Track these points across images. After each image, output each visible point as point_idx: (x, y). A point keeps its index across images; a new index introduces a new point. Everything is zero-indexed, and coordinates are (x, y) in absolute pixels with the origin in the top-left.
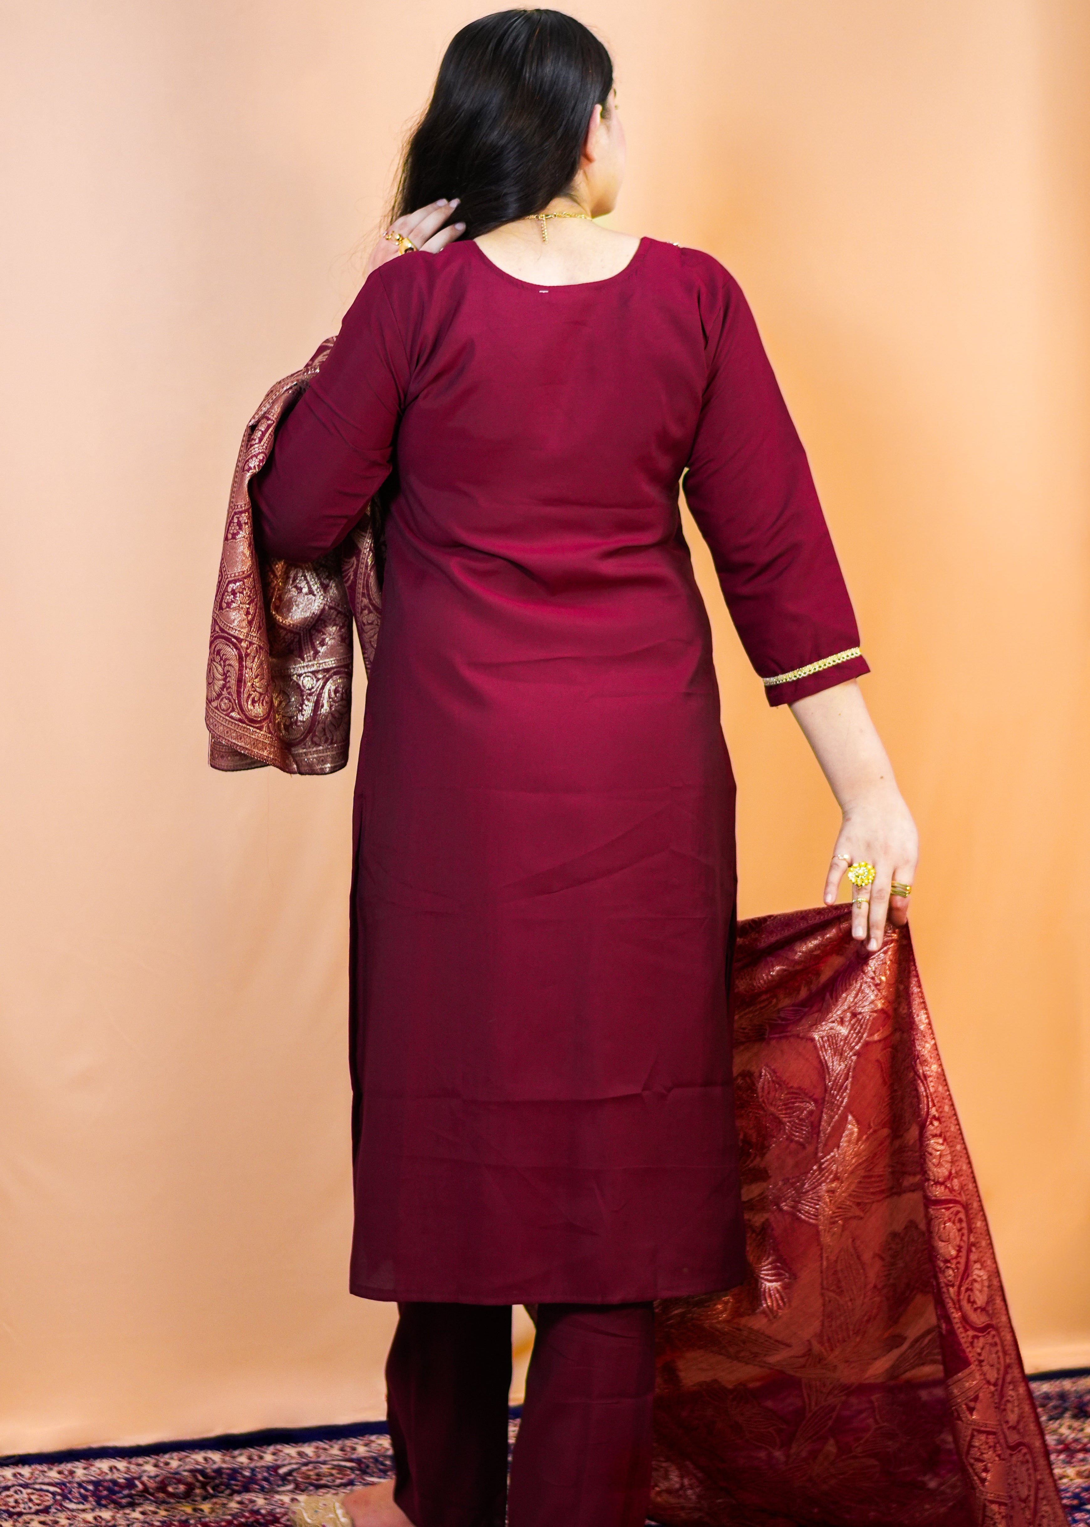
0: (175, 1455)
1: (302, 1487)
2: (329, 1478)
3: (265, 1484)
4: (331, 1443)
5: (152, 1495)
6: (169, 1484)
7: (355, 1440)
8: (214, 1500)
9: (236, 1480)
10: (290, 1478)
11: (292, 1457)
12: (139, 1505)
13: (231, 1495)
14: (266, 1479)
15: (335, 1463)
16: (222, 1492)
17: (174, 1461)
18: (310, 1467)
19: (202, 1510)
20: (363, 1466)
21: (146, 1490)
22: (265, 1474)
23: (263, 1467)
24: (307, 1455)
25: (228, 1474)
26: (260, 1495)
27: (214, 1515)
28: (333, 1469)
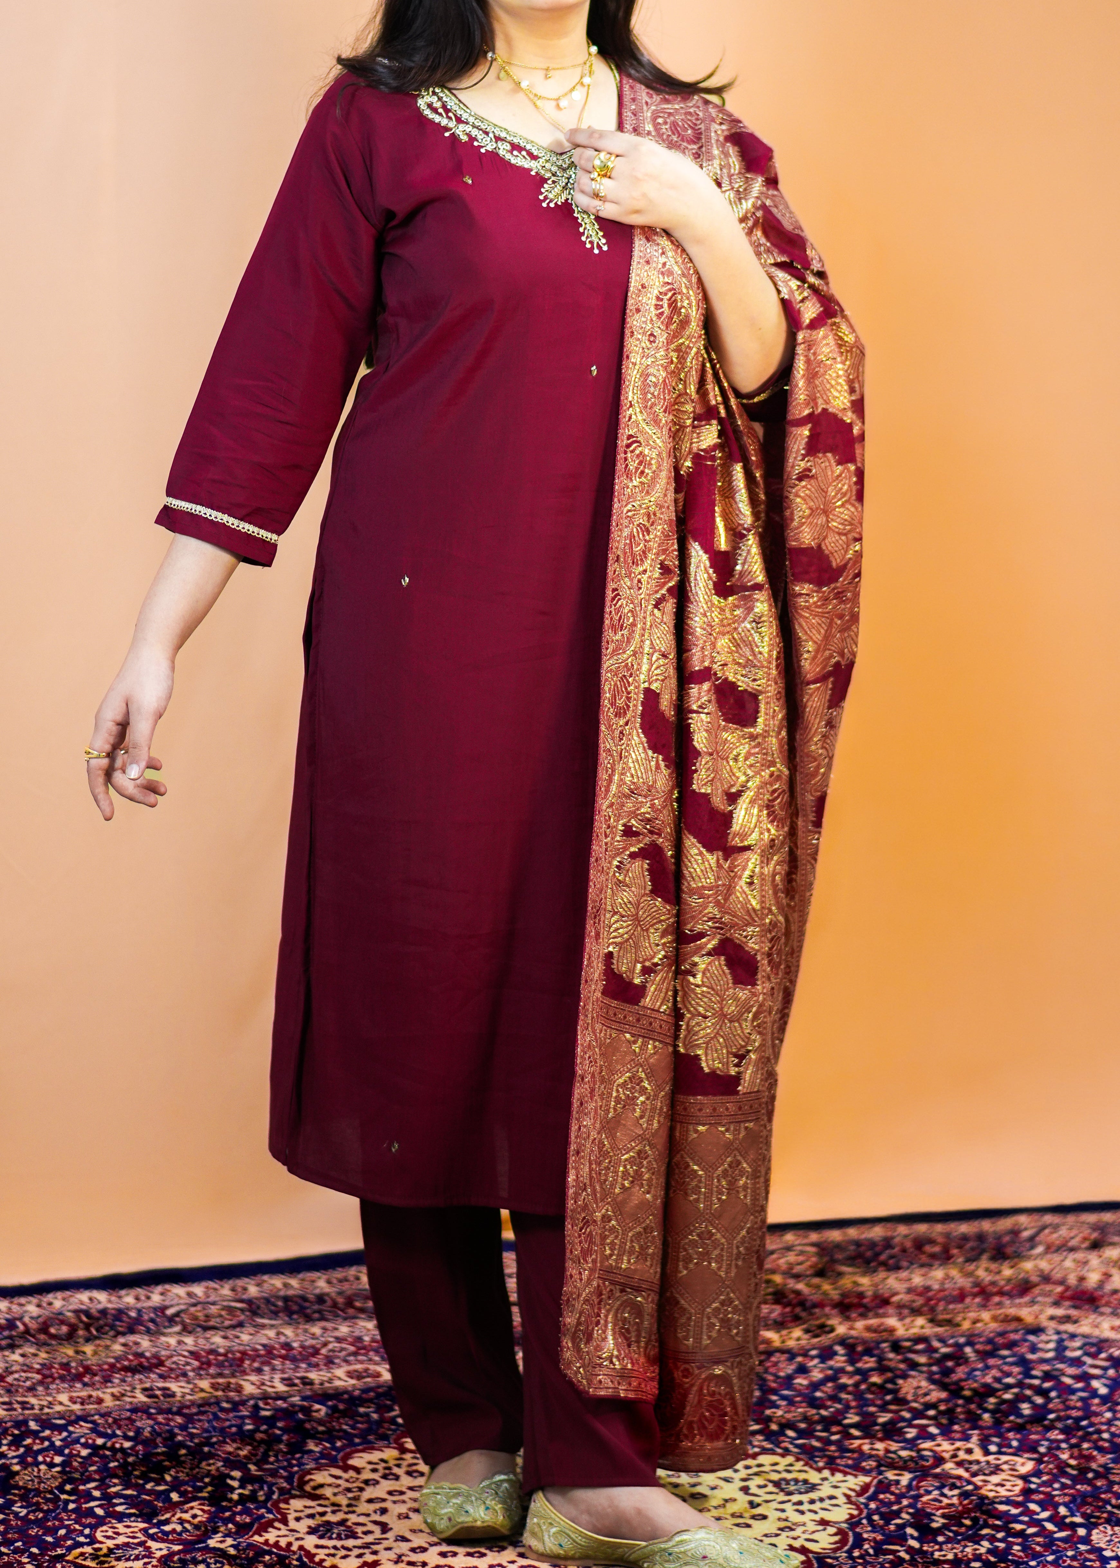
0: (59, 1295)
1: (190, 1328)
2: (218, 1320)
3: (151, 1326)
4: (222, 1283)
5: (33, 1336)
6: (52, 1325)
7: (246, 1280)
8: (98, 1342)
9: (121, 1321)
10: (177, 1319)
11: (180, 1297)
12: (19, 1346)
13: (115, 1336)
14: (152, 1321)
15: (225, 1303)
16: (106, 1333)
17: (57, 1301)
18: (199, 1308)
19: (84, 1353)
20: (254, 1306)
21: (27, 1331)
22: (152, 1315)
23: (150, 1307)
24: (196, 1295)
25: (113, 1315)
26: (146, 1337)
27: (96, 1357)
28: (222, 1309)
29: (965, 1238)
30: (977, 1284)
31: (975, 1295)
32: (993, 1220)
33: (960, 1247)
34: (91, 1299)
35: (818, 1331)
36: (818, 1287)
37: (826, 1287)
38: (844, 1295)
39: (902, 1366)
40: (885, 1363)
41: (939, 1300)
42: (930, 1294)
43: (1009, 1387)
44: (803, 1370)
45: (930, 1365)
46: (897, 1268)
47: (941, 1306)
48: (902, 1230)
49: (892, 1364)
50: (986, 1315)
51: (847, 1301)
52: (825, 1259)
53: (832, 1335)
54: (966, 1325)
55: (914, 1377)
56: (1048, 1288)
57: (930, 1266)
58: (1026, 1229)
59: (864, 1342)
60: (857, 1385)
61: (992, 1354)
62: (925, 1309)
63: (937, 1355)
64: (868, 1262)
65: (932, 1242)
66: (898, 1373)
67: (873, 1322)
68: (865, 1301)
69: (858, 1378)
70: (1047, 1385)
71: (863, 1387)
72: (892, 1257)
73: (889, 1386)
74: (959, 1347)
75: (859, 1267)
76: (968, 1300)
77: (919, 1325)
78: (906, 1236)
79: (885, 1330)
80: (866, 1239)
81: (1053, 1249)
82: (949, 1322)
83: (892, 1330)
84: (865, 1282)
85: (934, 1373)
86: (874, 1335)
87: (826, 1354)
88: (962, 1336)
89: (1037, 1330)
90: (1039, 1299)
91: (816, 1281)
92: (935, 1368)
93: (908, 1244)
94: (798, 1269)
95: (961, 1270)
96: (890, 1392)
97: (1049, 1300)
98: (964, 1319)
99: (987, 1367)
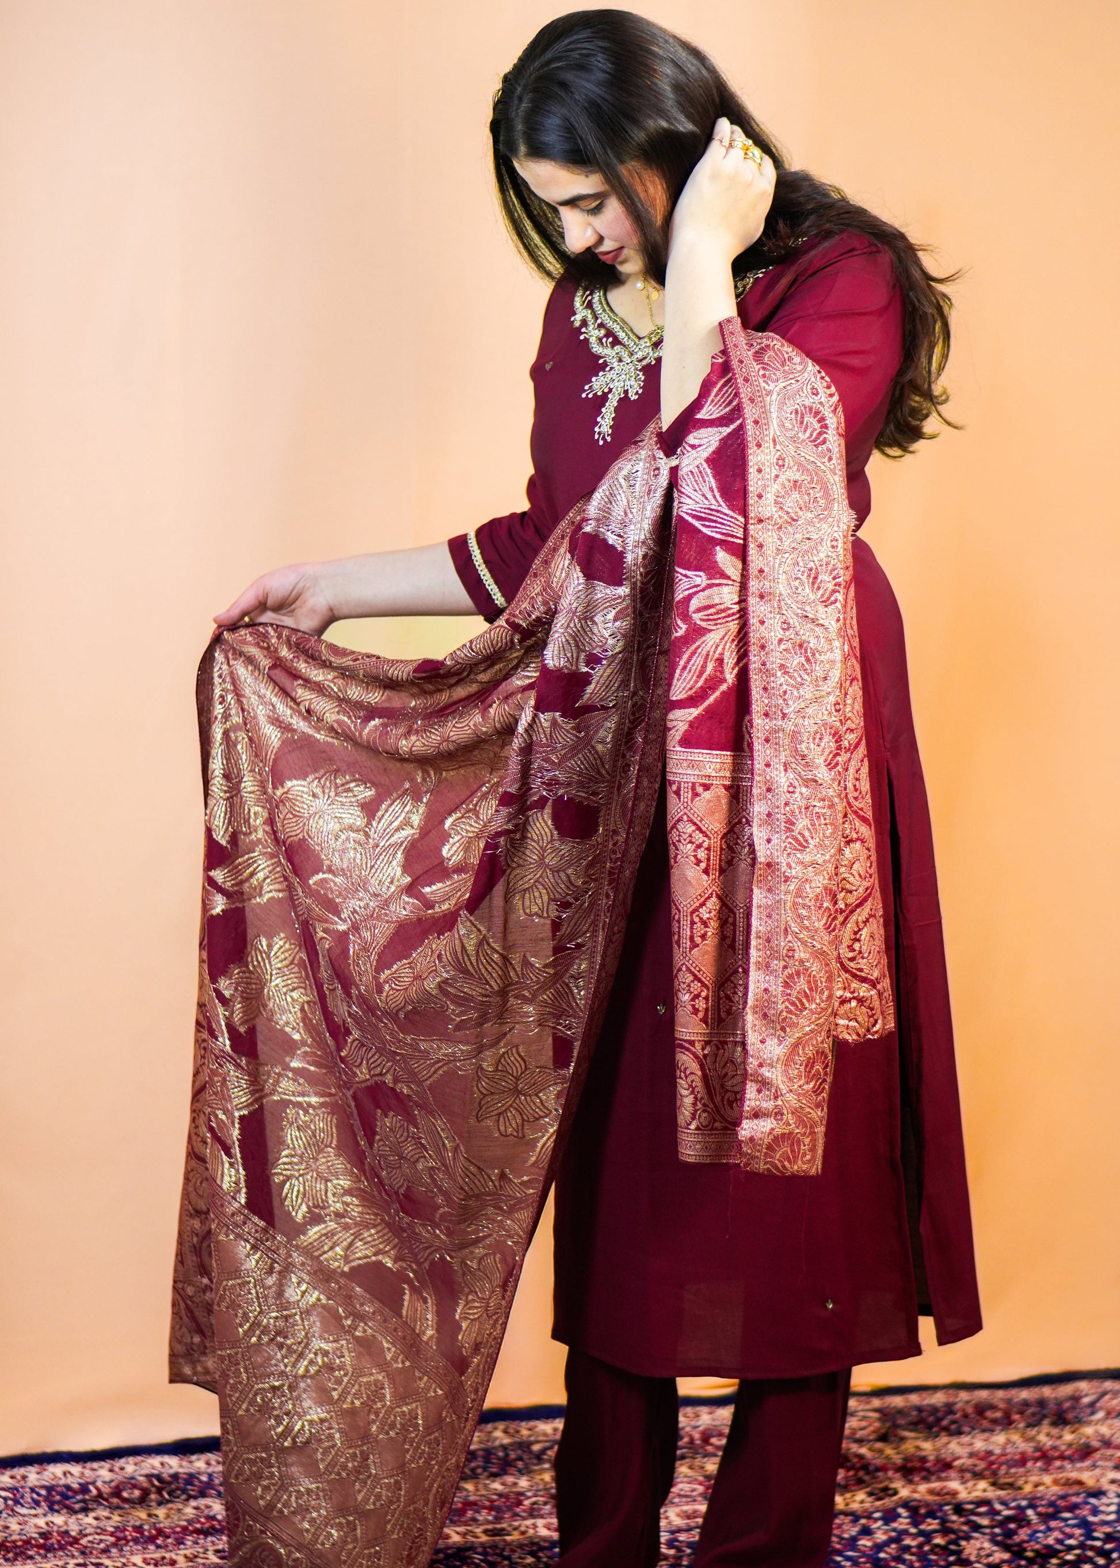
0: (131, 1459)
5: (106, 1500)
6: (124, 1490)
8: (170, 1505)
9: (192, 1485)
12: (93, 1510)
13: (187, 1500)
16: (178, 1497)
17: (129, 1466)
19: (157, 1516)
21: (100, 1495)
25: (185, 1480)
26: (217, 1501)
27: (169, 1520)
29: (1026, 1404)
30: (1038, 1449)
31: (1036, 1460)
32: (1054, 1386)
33: (1021, 1413)
34: (162, 1464)
35: (881, 1494)
36: (881, 1451)
37: (889, 1451)
38: (907, 1459)
39: (965, 1528)
40: (948, 1524)
41: (1001, 1464)
42: (992, 1458)
43: (1071, 1548)
44: (866, 1532)
45: (992, 1527)
46: (959, 1433)
47: (1003, 1470)
48: (964, 1395)
49: (955, 1526)
50: (1047, 1479)
51: (910, 1465)
52: (888, 1424)
53: (895, 1498)
54: (1028, 1488)
55: (977, 1539)
56: (1109, 1452)
57: (992, 1431)
58: (1086, 1395)
59: (927, 1505)
60: (920, 1546)
61: (1054, 1516)
62: (987, 1472)
63: (999, 1518)
64: (930, 1427)
65: (993, 1407)
66: (961, 1534)
67: (935, 1485)
68: (928, 1465)
69: (921, 1539)
70: (1108, 1546)
71: (926, 1548)
72: (954, 1422)
73: (953, 1547)
74: (1021, 1509)
75: (921, 1432)
76: (1030, 1464)
77: (982, 1488)
78: (967, 1402)
79: (948, 1494)
80: (928, 1405)
81: (1114, 1414)
82: (1011, 1486)
83: (954, 1493)
84: (927, 1446)
85: (997, 1535)
86: (936, 1498)
87: (890, 1516)
88: (1024, 1499)
89: (1098, 1493)
90: (1100, 1463)
91: (879, 1445)
92: (997, 1530)
93: (970, 1410)
94: (860, 1434)
95: (1023, 1435)
96: (953, 1553)
97: (1110, 1464)
98: (1026, 1482)
99: (1049, 1529)
